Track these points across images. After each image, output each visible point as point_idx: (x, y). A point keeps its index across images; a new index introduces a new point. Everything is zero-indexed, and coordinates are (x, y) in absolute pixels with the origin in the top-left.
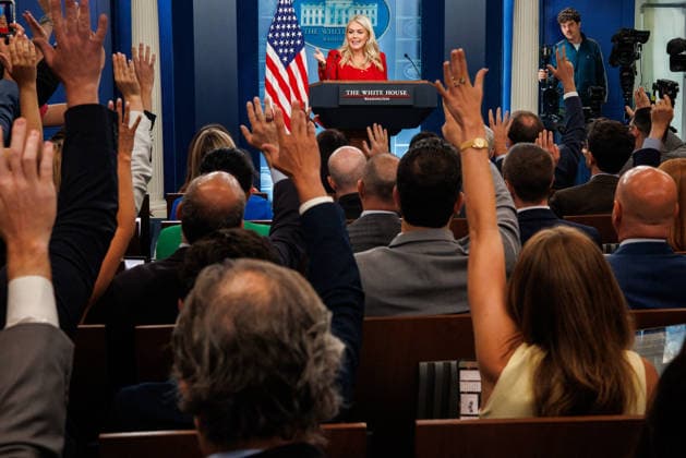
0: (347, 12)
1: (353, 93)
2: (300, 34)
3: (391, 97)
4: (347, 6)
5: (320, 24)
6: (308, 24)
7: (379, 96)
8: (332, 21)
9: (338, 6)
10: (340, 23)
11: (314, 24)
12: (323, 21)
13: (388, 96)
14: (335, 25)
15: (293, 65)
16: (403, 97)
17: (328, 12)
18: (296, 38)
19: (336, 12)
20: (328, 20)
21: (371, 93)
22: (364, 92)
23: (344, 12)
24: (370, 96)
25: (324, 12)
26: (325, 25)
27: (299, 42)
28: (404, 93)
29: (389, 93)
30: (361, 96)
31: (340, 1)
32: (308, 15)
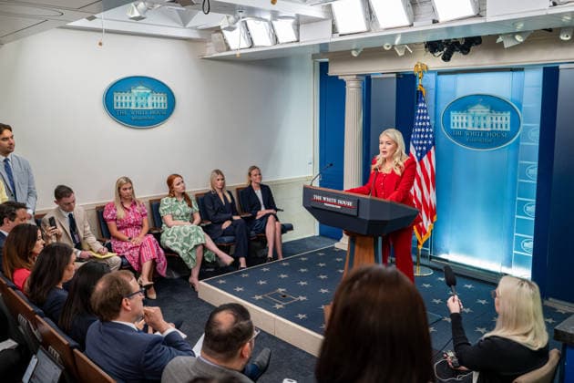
0: (485, 118)
1: (319, 198)
2: (431, 136)
3: (343, 206)
4: (484, 114)
5: (464, 127)
6: (456, 127)
7: (334, 204)
8: (473, 125)
9: (479, 114)
10: (479, 127)
11: (460, 127)
13: (340, 205)
14: (476, 129)
16: (349, 207)
17: (470, 118)
19: (476, 119)
20: (470, 125)
21: (329, 200)
22: (324, 199)
23: (482, 118)
24: (328, 203)
25: (467, 118)
27: (430, 142)
28: (350, 204)
29: (340, 202)
30: (323, 202)
31: (480, 110)
32: (456, 120)
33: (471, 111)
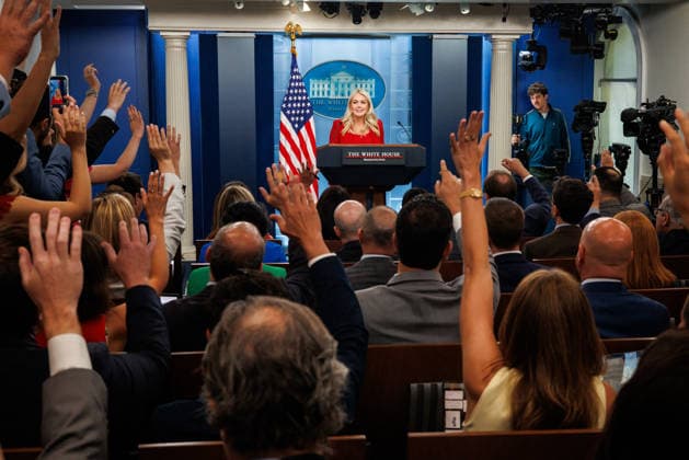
0: (349, 86)
1: (354, 155)
2: (309, 104)
3: (386, 158)
4: (349, 81)
5: (326, 96)
6: (316, 96)
7: (376, 157)
8: (336, 93)
9: (342, 81)
10: (343, 95)
11: (321, 96)
12: (329, 93)
13: (383, 157)
14: (339, 97)
15: (303, 131)
16: (397, 158)
17: (332, 86)
18: (305, 108)
19: (340, 86)
20: (332, 93)
21: (369, 154)
22: (364, 154)
23: (346, 86)
24: (369, 158)
25: (329, 86)
26: (331, 97)
27: (308, 111)
28: (397, 154)
29: (384, 154)
30: (361, 158)
31: (343, 77)
32: (316, 89)
33: (334, 78)
